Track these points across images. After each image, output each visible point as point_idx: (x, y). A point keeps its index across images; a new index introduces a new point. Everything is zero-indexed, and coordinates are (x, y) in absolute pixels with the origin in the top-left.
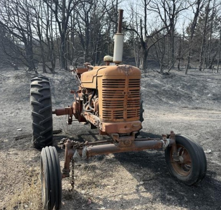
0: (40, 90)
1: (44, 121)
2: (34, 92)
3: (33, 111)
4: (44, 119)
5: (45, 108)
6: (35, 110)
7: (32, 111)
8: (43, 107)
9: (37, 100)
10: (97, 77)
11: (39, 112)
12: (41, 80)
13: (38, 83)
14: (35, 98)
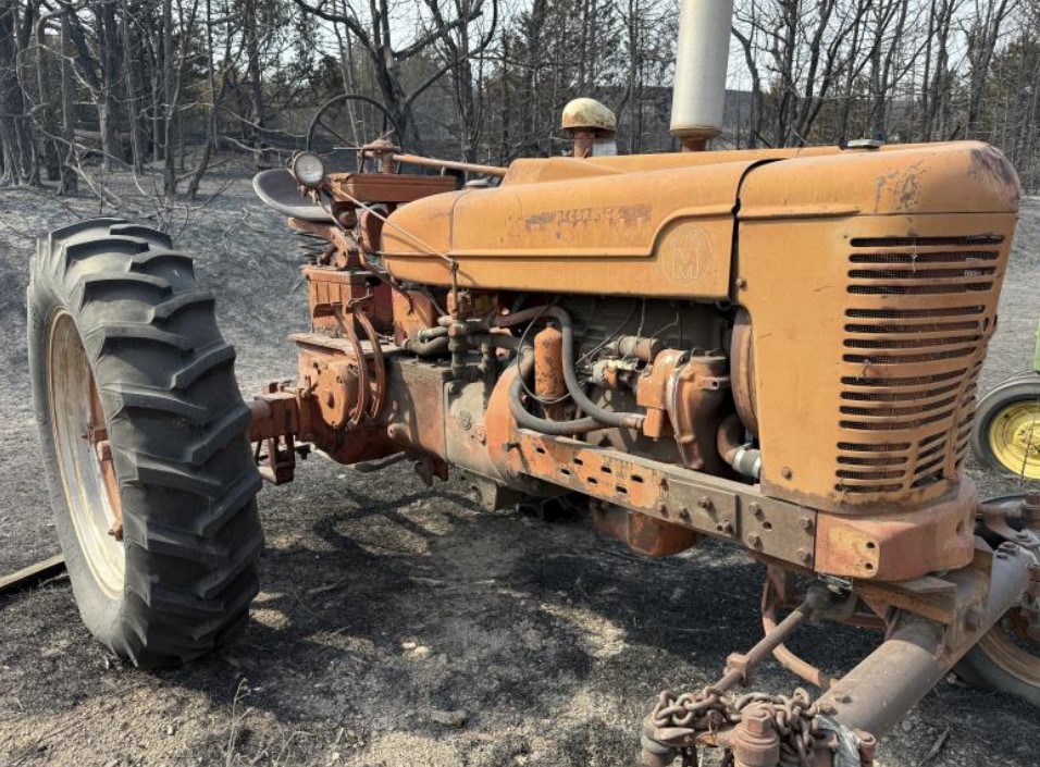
0: (164, 314)
1: (220, 509)
2: (124, 330)
3: (139, 455)
4: (220, 501)
5: (223, 425)
6: (152, 450)
7: (133, 460)
8: (208, 427)
9: (158, 382)
10: (737, 222)
11: (189, 458)
12: (144, 248)
13: (135, 267)
14: (141, 369)
